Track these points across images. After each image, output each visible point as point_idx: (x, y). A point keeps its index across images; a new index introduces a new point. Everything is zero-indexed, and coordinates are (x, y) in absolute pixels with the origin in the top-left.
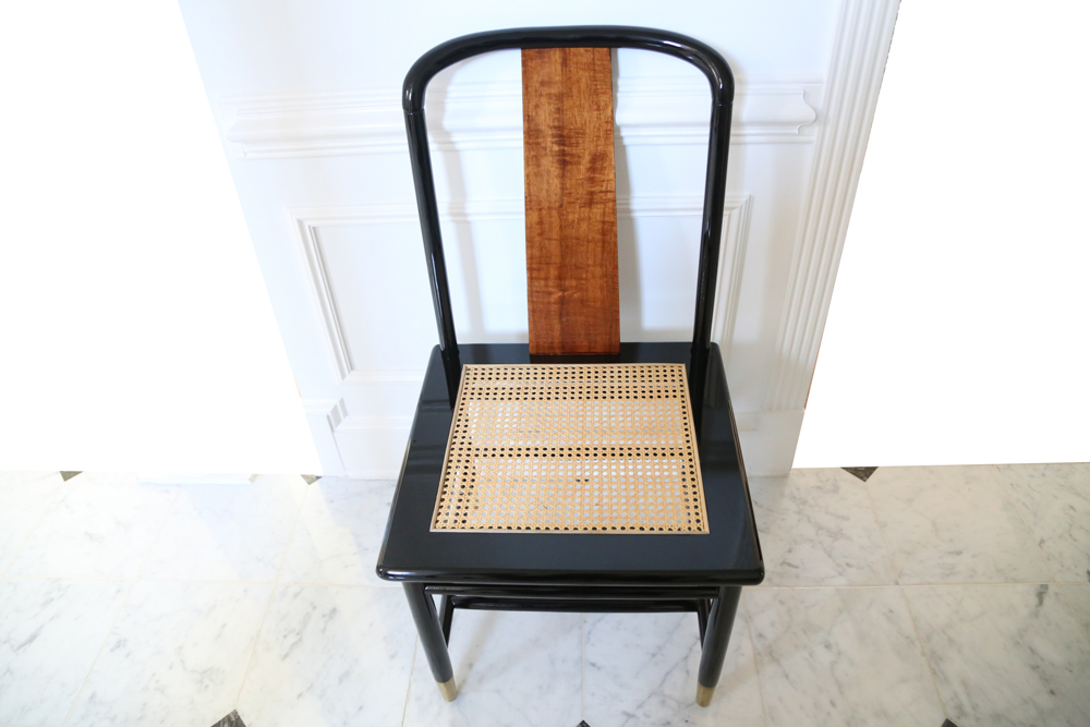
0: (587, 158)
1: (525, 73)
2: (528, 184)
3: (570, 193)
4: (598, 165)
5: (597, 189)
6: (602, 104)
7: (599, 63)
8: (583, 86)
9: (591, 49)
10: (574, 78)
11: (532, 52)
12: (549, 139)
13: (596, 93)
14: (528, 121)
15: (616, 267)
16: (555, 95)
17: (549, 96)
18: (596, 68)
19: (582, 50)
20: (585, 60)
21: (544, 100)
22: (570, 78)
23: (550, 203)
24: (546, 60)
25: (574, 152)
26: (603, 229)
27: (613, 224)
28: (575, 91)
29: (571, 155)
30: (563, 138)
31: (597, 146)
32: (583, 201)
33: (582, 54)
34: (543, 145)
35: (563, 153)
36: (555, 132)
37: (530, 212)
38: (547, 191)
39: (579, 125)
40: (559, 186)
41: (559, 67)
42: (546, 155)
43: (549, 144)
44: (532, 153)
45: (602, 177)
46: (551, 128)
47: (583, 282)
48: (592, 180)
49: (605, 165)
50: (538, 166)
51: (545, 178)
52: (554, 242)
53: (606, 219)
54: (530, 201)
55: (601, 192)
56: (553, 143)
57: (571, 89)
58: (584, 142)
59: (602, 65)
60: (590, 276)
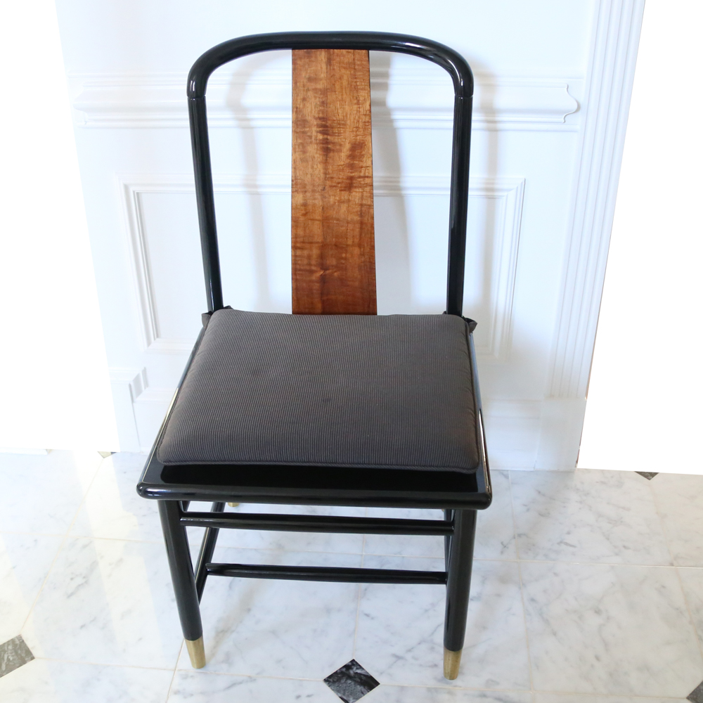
0: (348, 146)
1: (294, 70)
2: (295, 168)
3: (332, 178)
4: (357, 153)
5: (356, 174)
6: (361, 99)
7: (359, 63)
8: (345, 83)
9: (352, 51)
10: (337, 76)
11: (301, 52)
12: (314, 129)
13: (356, 89)
14: (296, 112)
15: (373, 247)
16: (320, 90)
17: (315, 90)
18: (356, 67)
19: (344, 51)
20: (346, 61)
21: (310, 94)
22: (334, 75)
23: (314, 186)
24: (313, 59)
25: (336, 140)
26: (361, 211)
27: (371, 206)
28: (337, 87)
29: (333, 143)
30: (326, 128)
31: (357, 136)
32: (343, 185)
33: (345, 55)
34: (309, 134)
35: (326, 142)
36: (320, 122)
37: (296, 194)
38: (311, 175)
39: (341, 117)
40: (322, 171)
41: (324, 66)
42: (311, 143)
43: (314, 134)
44: (300, 141)
45: (361, 164)
46: (316, 119)
47: (343, 262)
48: (351, 166)
49: (363, 153)
50: (304, 152)
51: (310, 163)
52: (318, 222)
53: (364, 202)
54: (296, 184)
55: (360, 177)
56: (317, 132)
57: (334, 85)
58: (345, 132)
59: (361, 65)
60: (348, 255)
